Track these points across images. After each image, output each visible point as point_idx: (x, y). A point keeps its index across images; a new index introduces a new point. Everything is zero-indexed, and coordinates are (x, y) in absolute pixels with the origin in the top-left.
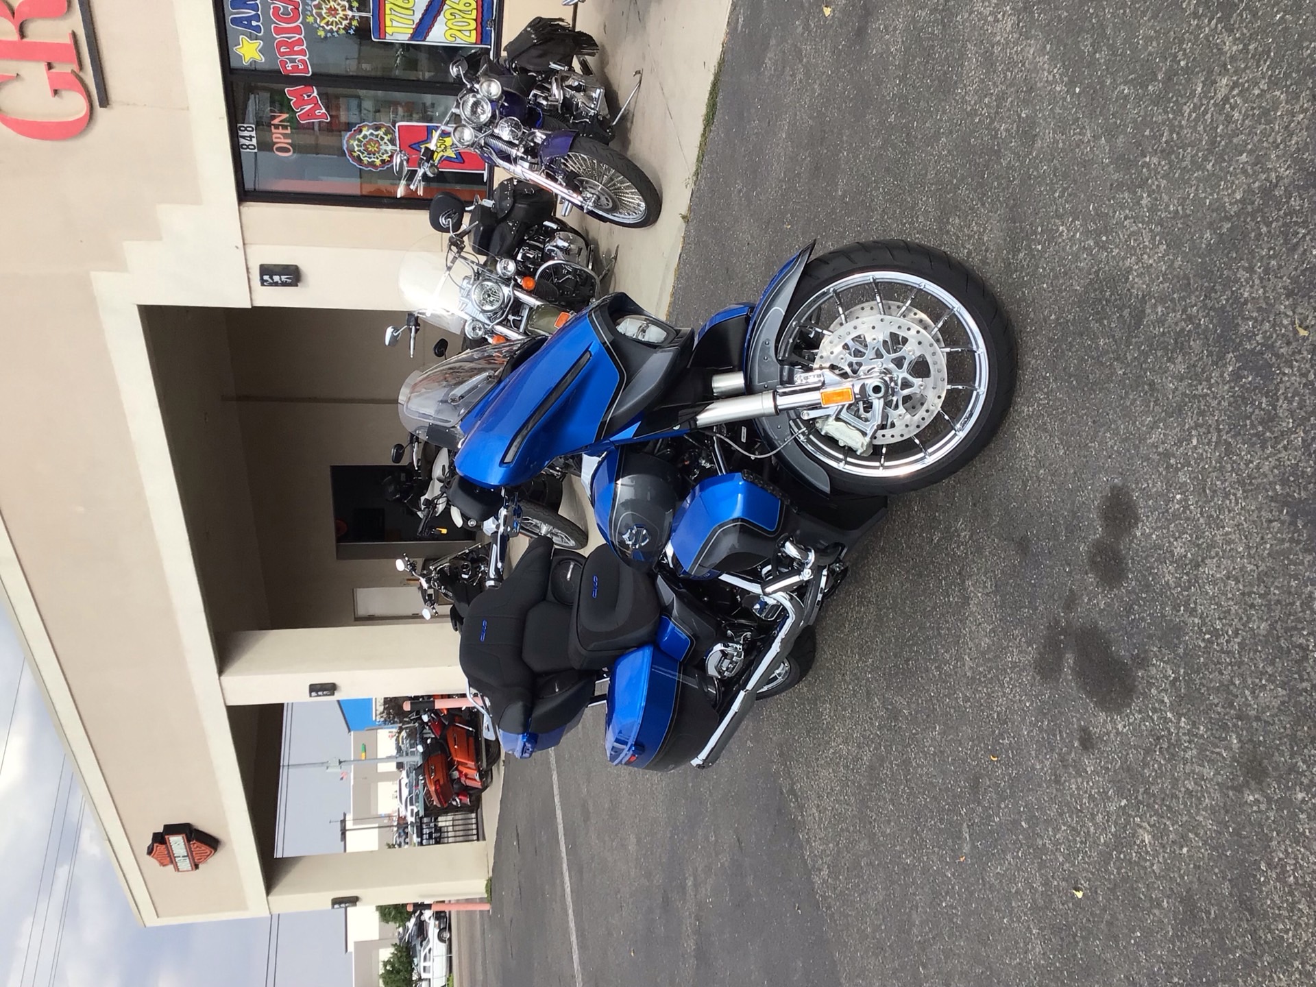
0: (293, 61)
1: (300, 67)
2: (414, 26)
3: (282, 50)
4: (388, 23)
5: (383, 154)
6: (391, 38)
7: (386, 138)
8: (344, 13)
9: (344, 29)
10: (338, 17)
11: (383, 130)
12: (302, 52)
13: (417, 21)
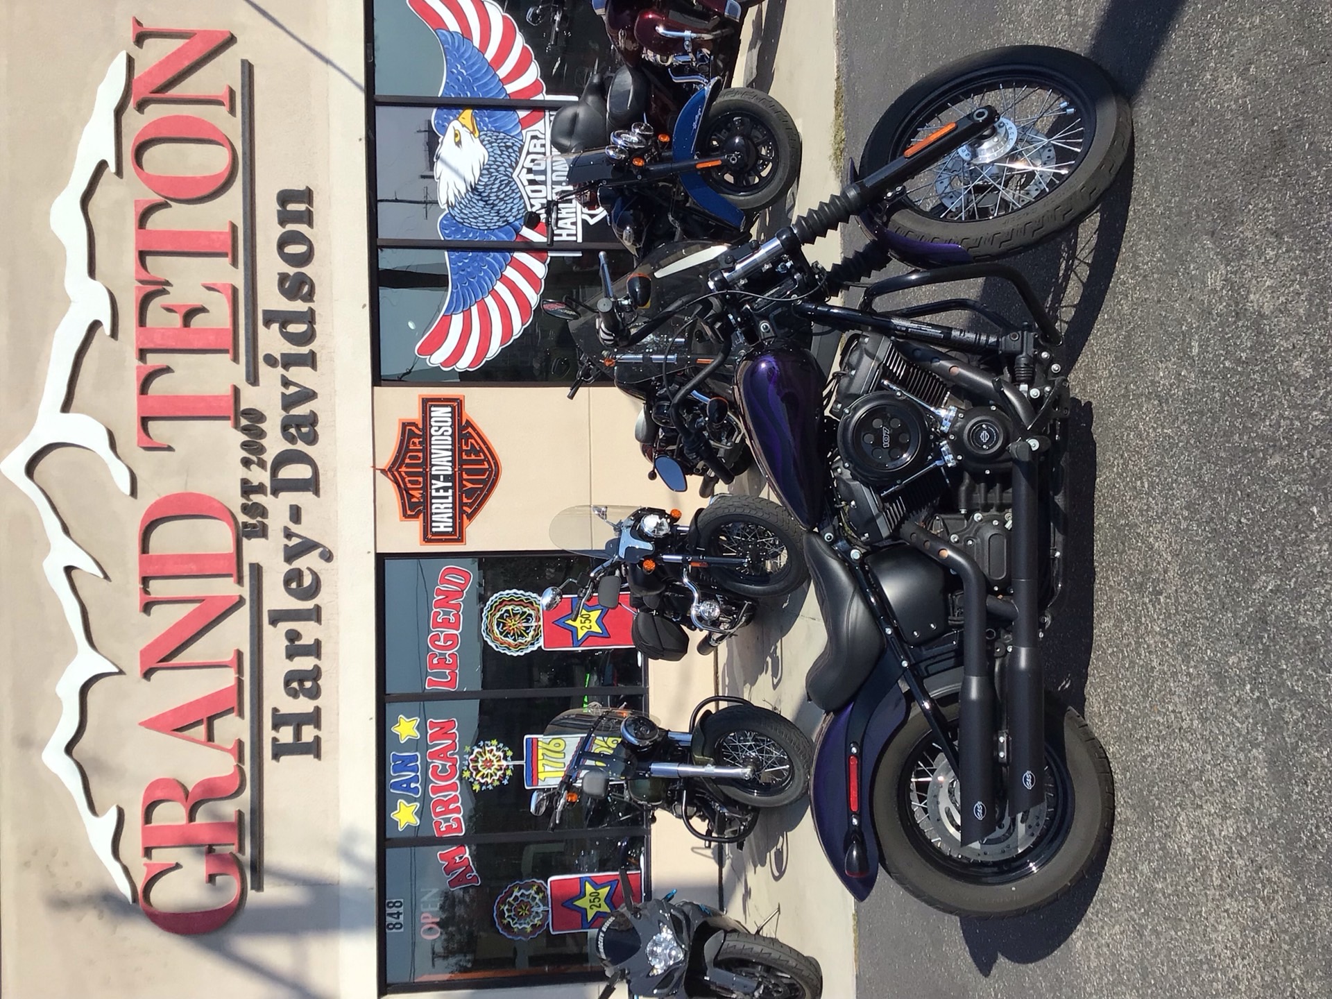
0: (447, 820)
1: (454, 826)
2: (565, 769)
3: (438, 810)
4: (540, 768)
5: (534, 917)
6: (544, 783)
7: (538, 897)
8: (500, 763)
9: (498, 780)
10: (493, 768)
11: (535, 888)
12: (457, 810)
13: (568, 763)
